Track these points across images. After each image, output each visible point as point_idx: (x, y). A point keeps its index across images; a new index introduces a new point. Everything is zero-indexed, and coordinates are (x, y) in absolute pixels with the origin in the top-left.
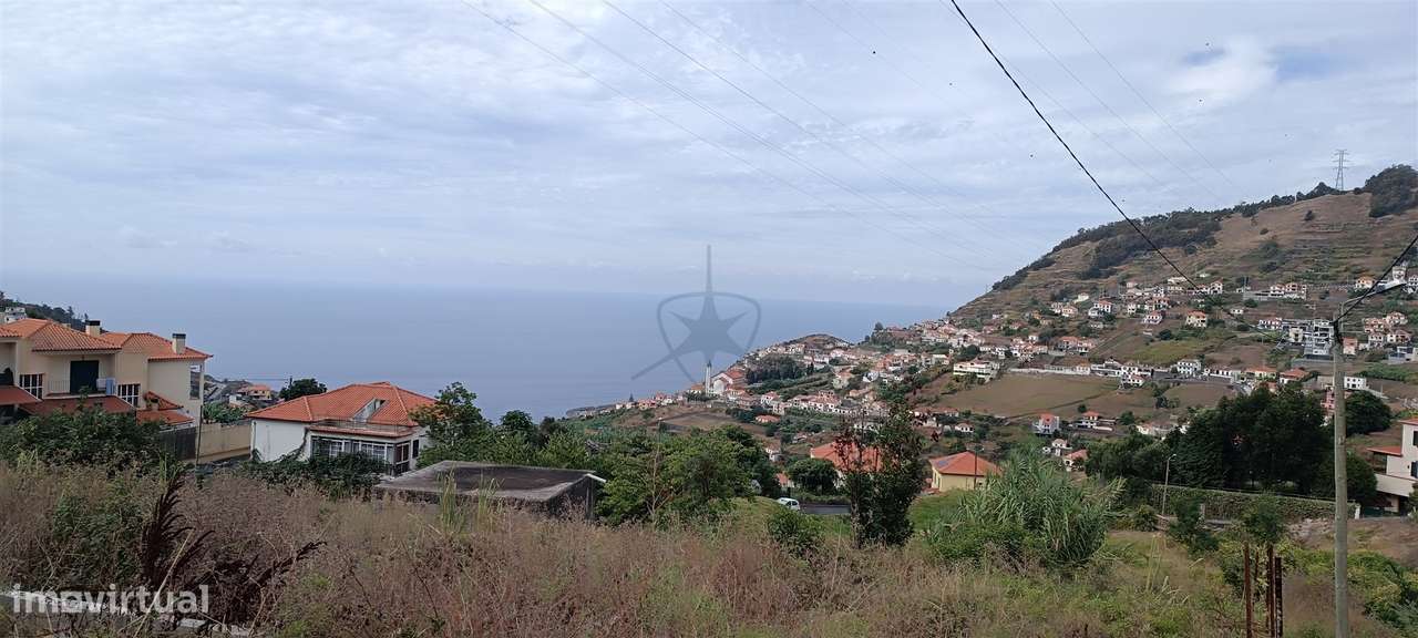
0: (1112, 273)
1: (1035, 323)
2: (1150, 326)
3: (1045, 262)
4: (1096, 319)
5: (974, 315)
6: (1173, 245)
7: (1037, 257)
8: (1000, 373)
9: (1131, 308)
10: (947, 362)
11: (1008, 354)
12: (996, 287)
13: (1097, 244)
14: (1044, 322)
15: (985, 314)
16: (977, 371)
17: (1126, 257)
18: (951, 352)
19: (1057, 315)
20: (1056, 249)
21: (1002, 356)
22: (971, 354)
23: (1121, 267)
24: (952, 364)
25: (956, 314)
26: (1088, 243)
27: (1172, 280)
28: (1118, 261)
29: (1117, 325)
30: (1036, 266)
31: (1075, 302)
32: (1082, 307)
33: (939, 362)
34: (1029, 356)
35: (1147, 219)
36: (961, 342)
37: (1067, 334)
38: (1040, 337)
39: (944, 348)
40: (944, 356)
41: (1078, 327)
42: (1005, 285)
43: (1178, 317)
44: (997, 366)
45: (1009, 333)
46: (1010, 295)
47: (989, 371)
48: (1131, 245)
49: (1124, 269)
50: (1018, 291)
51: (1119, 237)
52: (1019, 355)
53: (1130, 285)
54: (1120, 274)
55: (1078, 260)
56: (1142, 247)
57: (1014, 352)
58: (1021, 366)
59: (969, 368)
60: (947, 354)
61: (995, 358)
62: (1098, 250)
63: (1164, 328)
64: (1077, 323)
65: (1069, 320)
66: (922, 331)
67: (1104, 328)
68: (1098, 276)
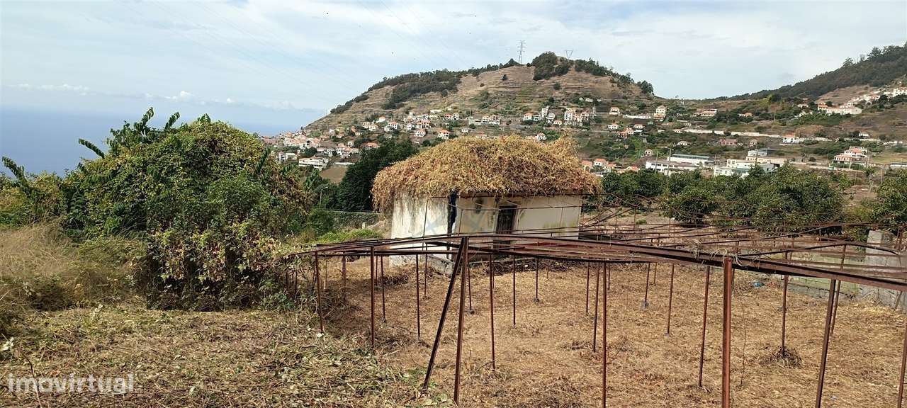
0: (402, 106)
1: (353, 134)
2: (418, 138)
3: (364, 98)
4: (389, 133)
5: (317, 129)
6: (435, 91)
7: (359, 95)
8: (329, 165)
9: (409, 127)
10: (295, 158)
11: (335, 153)
12: (333, 111)
13: (394, 87)
14: (358, 134)
15: (324, 129)
16: (313, 163)
17: (409, 96)
18: (299, 152)
19: (365, 129)
20: (370, 90)
21: (331, 155)
22: (311, 153)
23: (406, 103)
24: (298, 159)
25: (307, 128)
26: (388, 87)
27: (433, 111)
28: (405, 99)
29: (400, 137)
30: (358, 100)
31: (377, 122)
32: (381, 126)
33: (290, 158)
34: (347, 155)
35: (422, 74)
36: (306, 145)
37: (371, 141)
38: (355, 143)
39: (294, 149)
40: (294, 154)
41: (378, 137)
42: (339, 111)
43: (434, 133)
44: (327, 161)
45: (336, 140)
46: (340, 117)
47: (321, 164)
48: (413, 88)
49: (408, 103)
50: (345, 115)
51: (406, 84)
52: (341, 154)
53: (411, 113)
54: (406, 107)
55: (381, 98)
56: (419, 91)
57: (338, 152)
58: (343, 161)
59: (308, 161)
60: (296, 153)
61: (326, 156)
62: (394, 91)
63: (426, 138)
64: (377, 135)
65: (372, 133)
66: (283, 139)
67: (392, 138)
68: (394, 107)
